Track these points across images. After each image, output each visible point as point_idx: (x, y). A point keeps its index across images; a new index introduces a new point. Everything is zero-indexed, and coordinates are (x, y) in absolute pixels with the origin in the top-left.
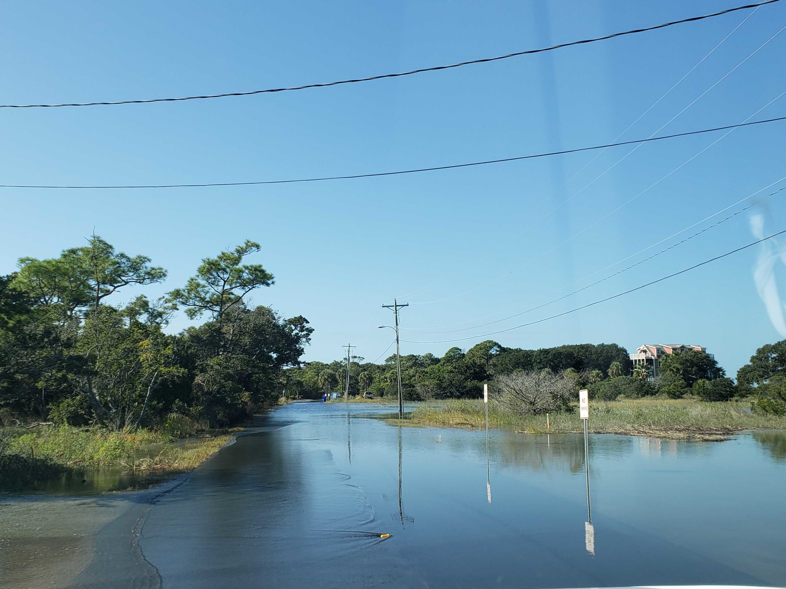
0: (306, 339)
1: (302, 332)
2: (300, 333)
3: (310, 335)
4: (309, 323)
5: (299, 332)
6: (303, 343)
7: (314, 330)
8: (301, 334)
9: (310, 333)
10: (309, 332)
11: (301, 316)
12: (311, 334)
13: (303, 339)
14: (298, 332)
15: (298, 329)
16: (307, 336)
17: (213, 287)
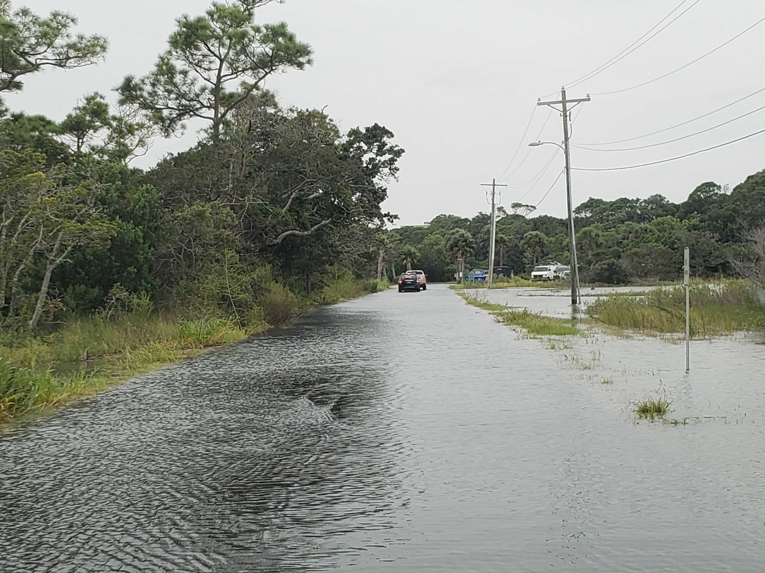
0: (390, 169)
1: (381, 156)
2: (379, 158)
3: (396, 160)
4: (393, 136)
5: (377, 156)
6: (384, 177)
7: (403, 151)
8: (380, 161)
9: (395, 158)
10: (395, 155)
11: (376, 124)
12: (398, 159)
13: (384, 169)
14: (374, 156)
15: (375, 150)
16: (391, 164)
17: (199, 71)
